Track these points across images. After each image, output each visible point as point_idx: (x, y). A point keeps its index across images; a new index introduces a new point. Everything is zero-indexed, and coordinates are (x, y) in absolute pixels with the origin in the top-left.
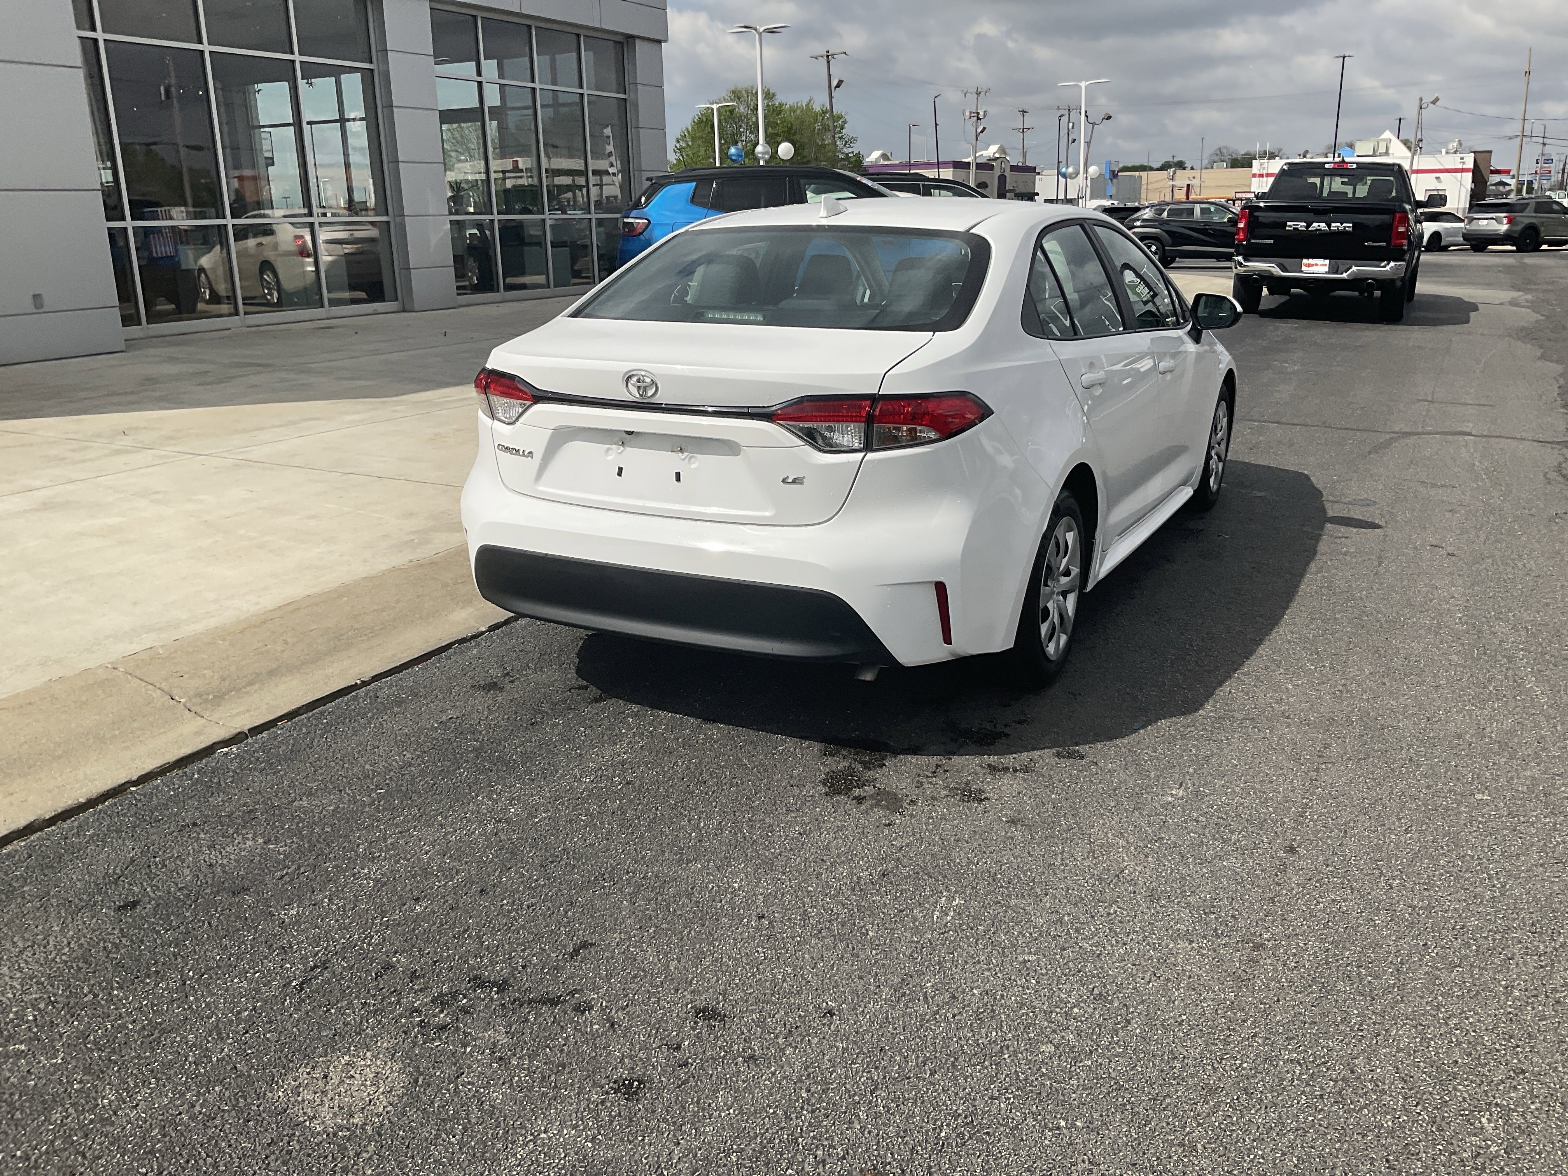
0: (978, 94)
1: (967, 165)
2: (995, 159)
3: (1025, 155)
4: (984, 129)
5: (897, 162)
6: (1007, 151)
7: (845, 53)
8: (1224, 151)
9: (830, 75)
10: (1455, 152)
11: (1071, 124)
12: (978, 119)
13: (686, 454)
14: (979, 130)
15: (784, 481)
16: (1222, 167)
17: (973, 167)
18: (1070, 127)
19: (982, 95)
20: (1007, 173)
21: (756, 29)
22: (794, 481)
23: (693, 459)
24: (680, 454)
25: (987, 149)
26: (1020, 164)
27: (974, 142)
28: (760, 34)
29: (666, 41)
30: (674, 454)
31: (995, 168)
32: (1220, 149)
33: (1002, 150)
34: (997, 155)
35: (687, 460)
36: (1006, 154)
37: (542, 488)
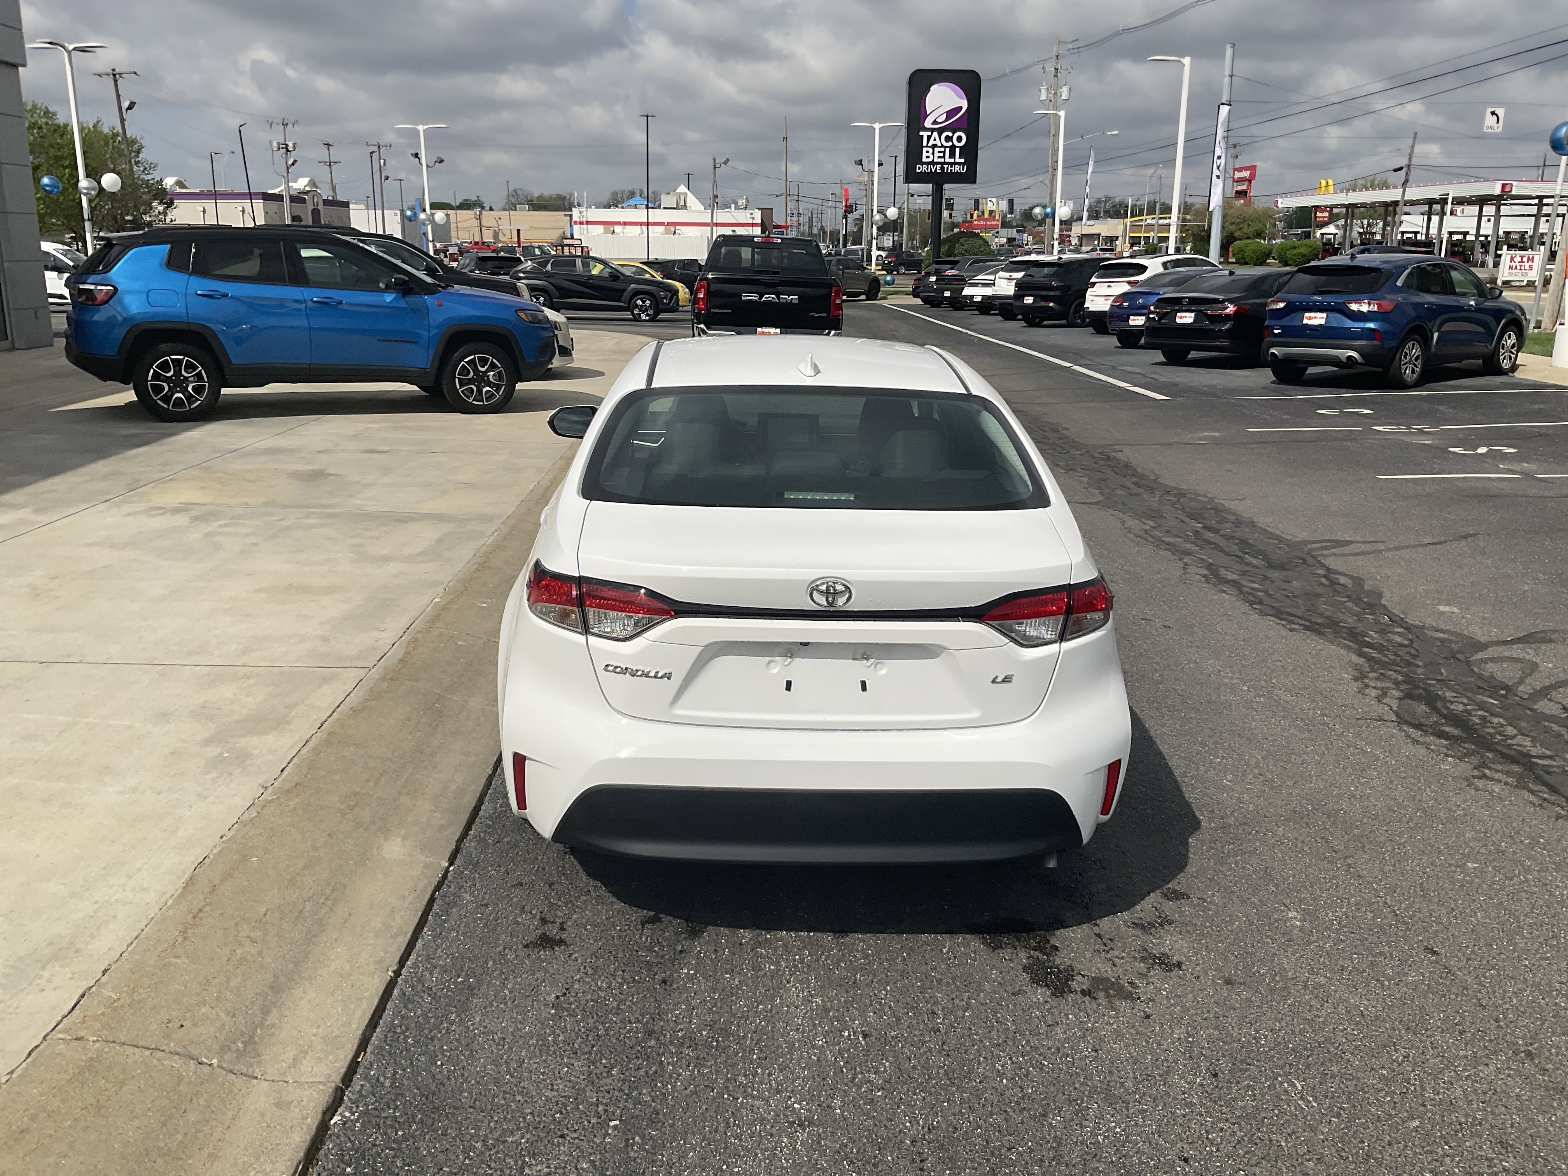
0: (285, 125)
1: (278, 198)
2: (307, 193)
3: (334, 189)
4: (295, 161)
5: (197, 191)
6: (318, 184)
7: (135, 73)
8: (519, 192)
9: (118, 96)
10: (746, 208)
11: (382, 161)
12: (288, 150)
13: (871, 661)
14: (290, 162)
15: (994, 681)
16: (525, 210)
17: (287, 199)
18: (382, 164)
19: (290, 126)
20: (321, 207)
21: (63, 47)
22: (1003, 681)
23: (879, 666)
24: (865, 661)
25: (296, 182)
26: (330, 198)
27: (285, 174)
28: (69, 53)
29: (24, 66)
30: (857, 662)
31: (307, 202)
32: (515, 190)
33: (312, 183)
34: (308, 189)
35: (873, 667)
36: (317, 187)
37: (680, 711)
